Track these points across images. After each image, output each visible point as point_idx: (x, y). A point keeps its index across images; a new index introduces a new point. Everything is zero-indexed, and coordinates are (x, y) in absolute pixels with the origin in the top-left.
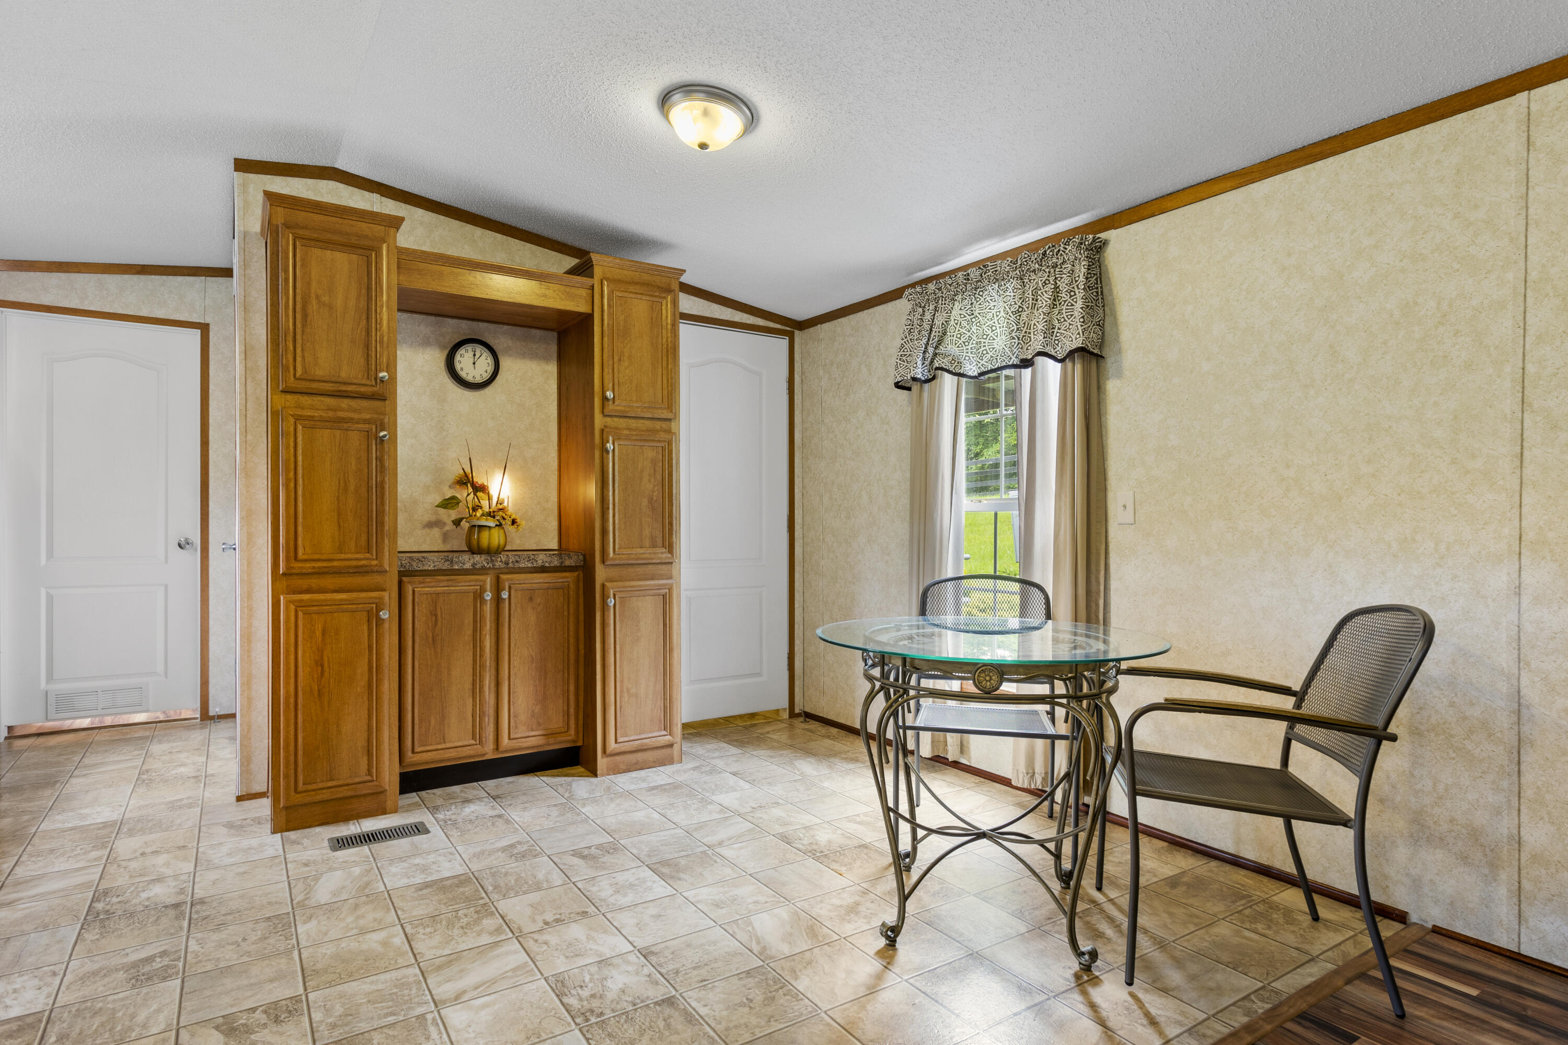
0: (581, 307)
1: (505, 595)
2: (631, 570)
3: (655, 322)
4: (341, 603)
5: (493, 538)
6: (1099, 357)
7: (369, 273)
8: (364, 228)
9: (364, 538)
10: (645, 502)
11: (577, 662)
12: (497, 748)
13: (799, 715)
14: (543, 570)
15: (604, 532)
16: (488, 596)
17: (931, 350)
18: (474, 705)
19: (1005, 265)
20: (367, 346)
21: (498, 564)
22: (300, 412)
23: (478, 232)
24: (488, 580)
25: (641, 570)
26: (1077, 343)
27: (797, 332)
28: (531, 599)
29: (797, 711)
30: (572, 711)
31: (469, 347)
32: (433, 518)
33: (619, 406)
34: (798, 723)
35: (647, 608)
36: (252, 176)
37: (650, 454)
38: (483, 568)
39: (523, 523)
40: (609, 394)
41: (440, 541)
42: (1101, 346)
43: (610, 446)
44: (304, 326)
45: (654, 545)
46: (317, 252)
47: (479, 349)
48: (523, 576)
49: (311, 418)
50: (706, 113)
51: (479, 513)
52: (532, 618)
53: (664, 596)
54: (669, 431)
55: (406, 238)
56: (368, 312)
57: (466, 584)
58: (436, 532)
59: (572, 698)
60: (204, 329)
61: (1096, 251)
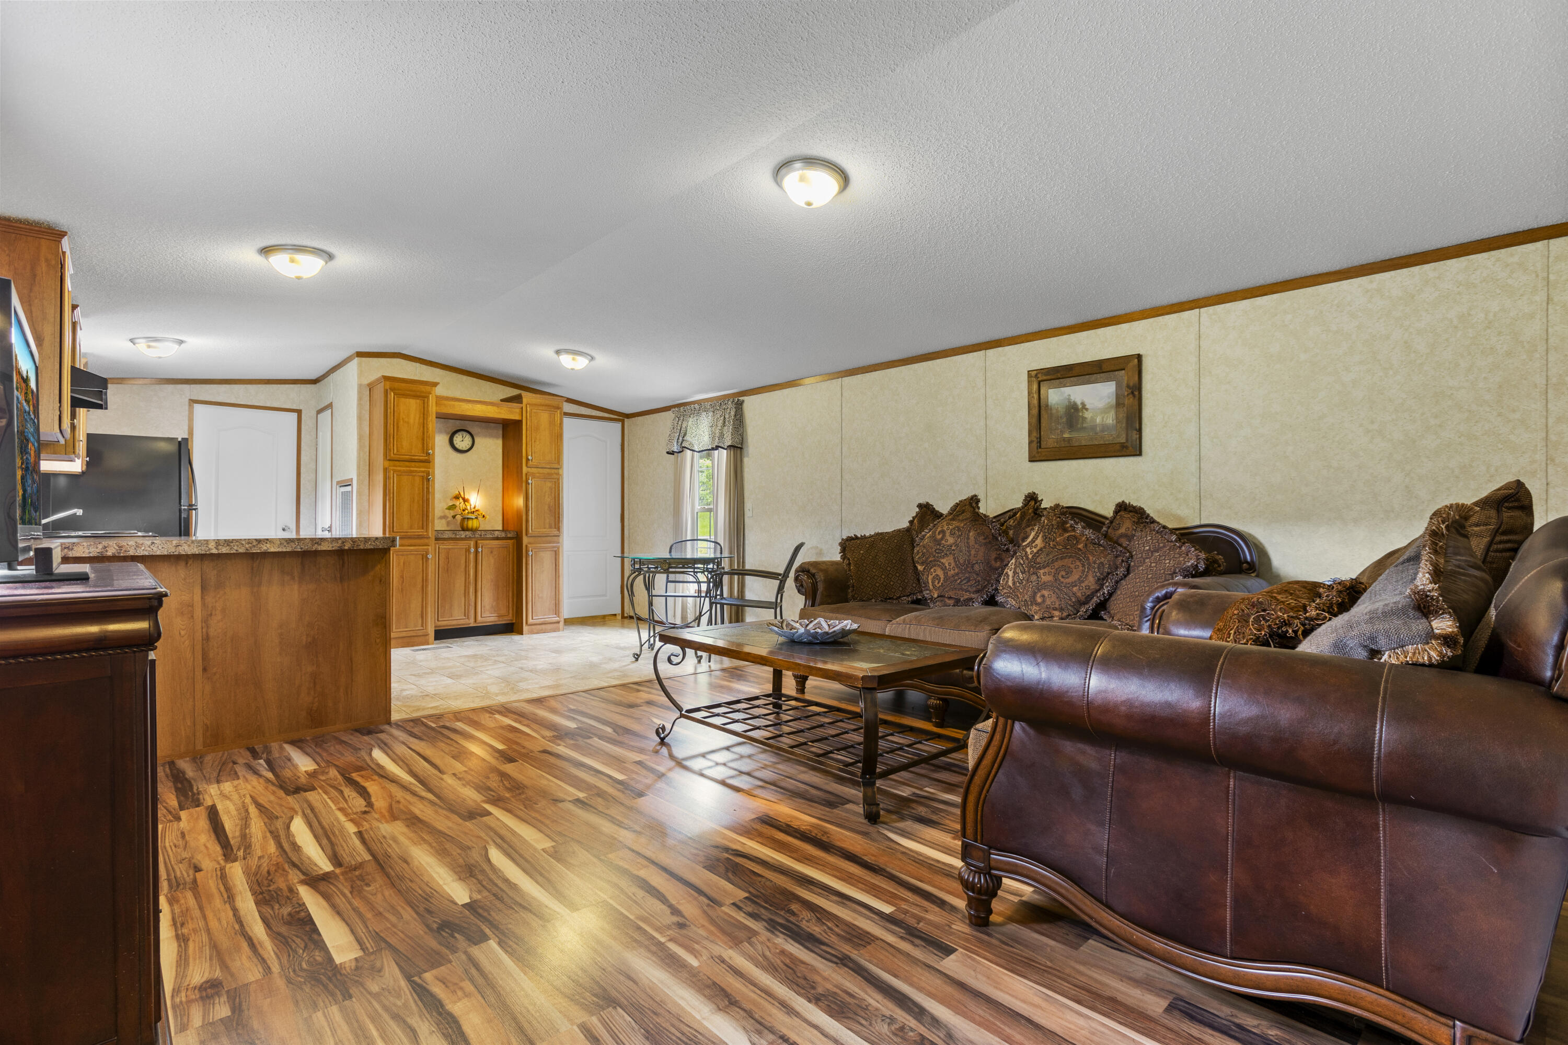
0: (516, 417)
1: (480, 550)
2: (539, 539)
3: (552, 423)
4: (412, 551)
5: (473, 524)
6: (741, 448)
7: (424, 408)
8: (423, 388)
9: (421, 523)
10: (546, 507)
11: (513, 582)
12: (475, 621)
13: (626, 617)
14: (497, 539)
15: (527, 521)
16: (472, 550)
17: (681, 438)
18: (465, 600)
19: (708, 405)
20: (423, 439)
21: (477, 536)
22: (395, 468)
23: (465, 378)
24: (472, 543)
25: (544, 539)
26: (729, 444)
27: (626, 420)
28: (492, 552)
29: (626, 615)
30: (510, 605)
31: (460, 433)
32: (442, 515)
33: (535, 462)
34: (626, 621)
35: (547, 557)
36: (364, 359)
37: (549, 484)
38: (470, 537)
39: (487, 517)
40: (530, 457)
41: (445, 525)
42: (742, 444)
43: (530, 481)
44: (397, 431)
45: (550, 527)
46: (403, 400)
47: (465, 434)
48: (488, 542)
49: (399, 471)
50: (574, 359)
51: (466, 511)
52: (492, 561)
53: (555, 551)
54: (558, 474)
55: (439, 391)
56: (424, 425)
57: (462, 545)
58: (444, 521)
59: (511, 599)
60: (299, 412)
61: (739, 406)
